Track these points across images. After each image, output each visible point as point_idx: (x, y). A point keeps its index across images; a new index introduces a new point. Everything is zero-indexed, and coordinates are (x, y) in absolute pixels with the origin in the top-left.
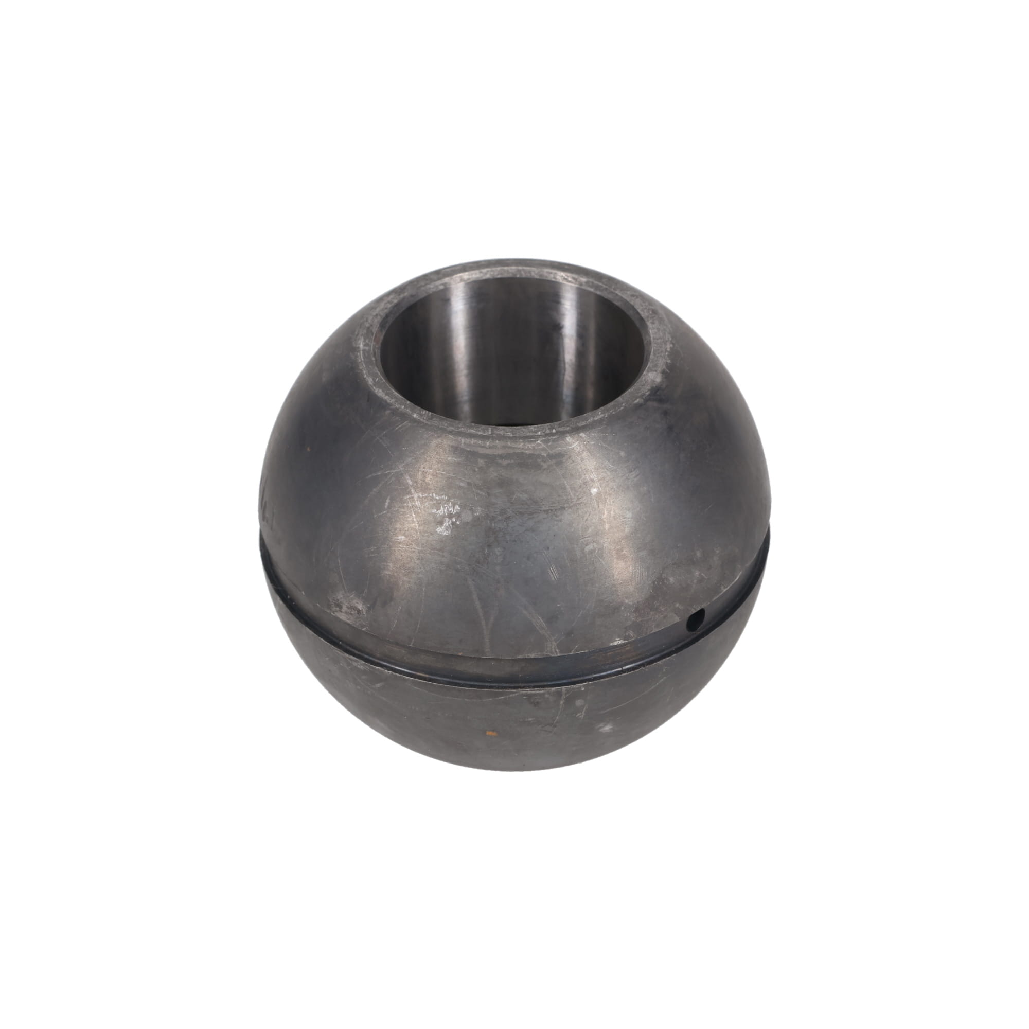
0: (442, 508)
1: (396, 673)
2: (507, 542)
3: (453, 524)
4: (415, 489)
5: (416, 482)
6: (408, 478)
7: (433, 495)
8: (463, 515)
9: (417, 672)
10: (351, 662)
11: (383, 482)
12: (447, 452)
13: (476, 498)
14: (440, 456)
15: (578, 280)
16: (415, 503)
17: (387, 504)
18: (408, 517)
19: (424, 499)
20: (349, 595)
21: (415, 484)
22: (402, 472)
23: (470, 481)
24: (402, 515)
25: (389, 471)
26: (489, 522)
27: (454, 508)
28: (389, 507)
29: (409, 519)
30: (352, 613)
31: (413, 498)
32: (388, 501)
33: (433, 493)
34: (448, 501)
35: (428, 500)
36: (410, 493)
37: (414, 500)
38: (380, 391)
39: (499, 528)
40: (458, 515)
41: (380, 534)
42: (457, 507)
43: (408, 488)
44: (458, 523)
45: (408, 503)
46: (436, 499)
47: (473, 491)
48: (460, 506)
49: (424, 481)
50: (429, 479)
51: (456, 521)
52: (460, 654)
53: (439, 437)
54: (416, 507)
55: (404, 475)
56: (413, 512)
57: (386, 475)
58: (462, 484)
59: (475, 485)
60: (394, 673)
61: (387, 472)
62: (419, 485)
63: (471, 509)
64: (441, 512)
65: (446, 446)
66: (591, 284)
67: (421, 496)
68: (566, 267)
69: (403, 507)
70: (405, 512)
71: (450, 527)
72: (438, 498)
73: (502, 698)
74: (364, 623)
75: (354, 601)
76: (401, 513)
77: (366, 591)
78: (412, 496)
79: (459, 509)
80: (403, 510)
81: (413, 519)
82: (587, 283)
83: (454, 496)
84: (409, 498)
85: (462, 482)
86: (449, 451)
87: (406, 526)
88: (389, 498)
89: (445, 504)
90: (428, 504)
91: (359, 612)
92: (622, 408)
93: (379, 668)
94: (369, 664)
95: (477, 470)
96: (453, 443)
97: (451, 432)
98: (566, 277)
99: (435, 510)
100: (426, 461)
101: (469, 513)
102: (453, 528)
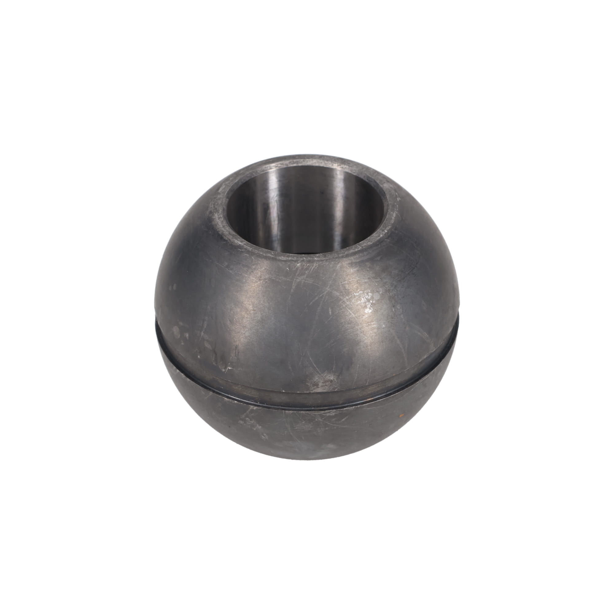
0: (362, 299)
1: (357, 406)
2: (401, 300)
3: (372, 304)
4: (343, 296)
5: (342, 292)
6: (335, 292)
7: (354, 295)
8: (374, 296)
9: (367, 399)
10: (325, 415)
11: (322, 302)
12: (348, 268)
13: (376, 284)
14: (346, 272)
15: (284, 164)
16: (347, 303)
17: (330, 313)
18: (346, 313)
19: (350, 299)
20: (322, 375)
21: (341, 294)
22: (330, 291)
23: (368, 277)
24: (342, 314)
25: (322, 294)
26: (388, 294)
27: (368, 295)
28: (333, 313)
29: (347, 314)
30: (327, 384)
31: (344, 301)
32: (330, 310)
33: (353, 293)
34: (364, 293)
35: (352, 298)
36: (341, 300)
37: (345, 302)
38: (282, 257)
39: (394, 294)
40: (372, 298)
41: (333, 331)
42: (369, 294)
43: (338, 298)
44: (374, 302)
45: (343, 305)
46: (357, 295)
47: (373, 281)
48: (371, 292)
49: (346, 289)
50: (347, 287)
51: (373, 302)
52: (394, 375)
53: (339, 263)
54: (348, 305)
55: (332, 292)
56: (348, 309)
57: (322, 297)
58: (366, 281)
59: (372, 277)
60: (356, 407)
61: (321, 296)
62: (344, 293)
63: (377, 291)
64: (363, 301)
65: (345, 265)
66: (292, 162)
67: (348, 298)
68: (271, 160)
69: (341, 309)
70: (343, 311)
71: (371, 306)
72: (357, 294)
73: (412, 390)
74: (336, 386)
75: (327, 377)
76: (341, 313)
77: (334, 367)
78: (343, 300)
79: (371, 294)
80: (341, 311)
81: (350, 312)
82: (290, 163)
83: (365, 289)
84: (342, 303)
85: (365, 279)
86: (349, 267)
87: (347, 319)
88: (330, 308)
89: (363, 295)
90: (354, 300)
91: (331, 381)
92: (397, 206)
93: (346, 408)
94: (339, 409)
95: (368, 269)
96: (349, 262)
97: (343, 257)
98: (277, 165)
99: (359, 302)
100: (340, 278)
101: (377, 293)
102: (373, 306)
